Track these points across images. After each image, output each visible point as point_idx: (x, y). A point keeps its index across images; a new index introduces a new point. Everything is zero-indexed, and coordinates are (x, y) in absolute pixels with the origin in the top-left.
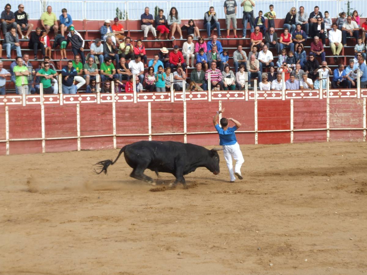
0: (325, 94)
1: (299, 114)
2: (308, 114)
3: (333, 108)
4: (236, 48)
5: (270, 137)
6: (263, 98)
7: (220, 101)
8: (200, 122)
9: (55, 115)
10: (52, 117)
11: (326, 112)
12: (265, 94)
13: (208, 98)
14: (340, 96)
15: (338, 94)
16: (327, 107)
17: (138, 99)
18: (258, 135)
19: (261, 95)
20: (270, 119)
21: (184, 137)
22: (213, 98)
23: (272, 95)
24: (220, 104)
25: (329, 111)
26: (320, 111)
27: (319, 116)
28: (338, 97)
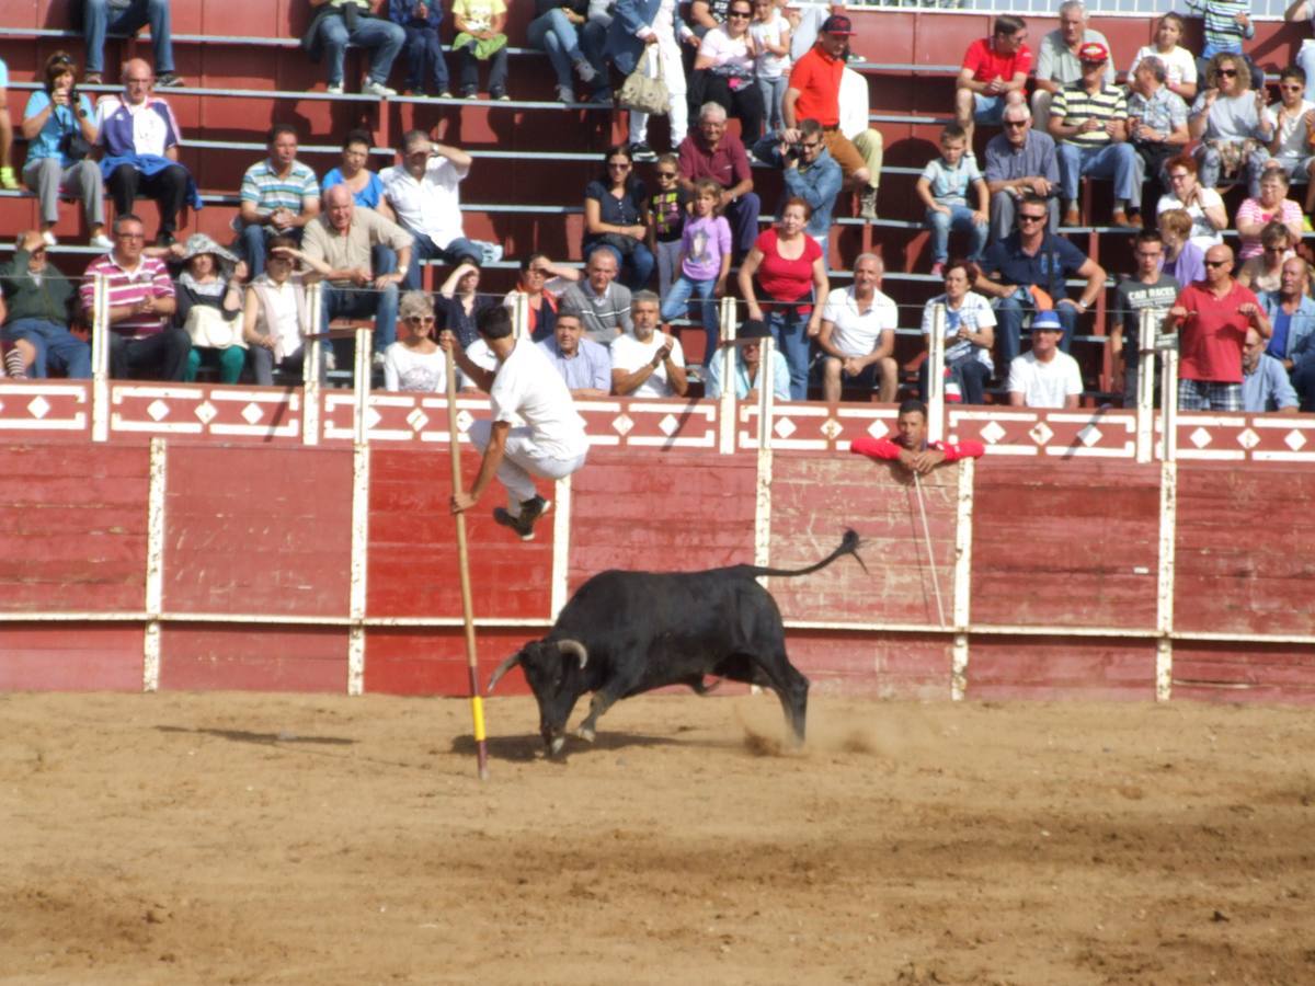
0: (751, 427)
1: (602, 532)
2: (653, 537)
3: (791, 505)
4: (262, 147)
5: (435, 657)
6: (405, 436)
7: (155, 441)
8: (39, 553)
11: (749, 525)
12: (418, 412)
13: (90, 422)
14: (832, 444)
15: (824, 429)
16: (760, 500)
18: (369, 644)
19: (393, 418)
20: (437, 552)
22: (120, 425)
24: (159, 459)
25: (767, 525)
26: (719, 519)
27: (712, 550)
28: (821, 445)
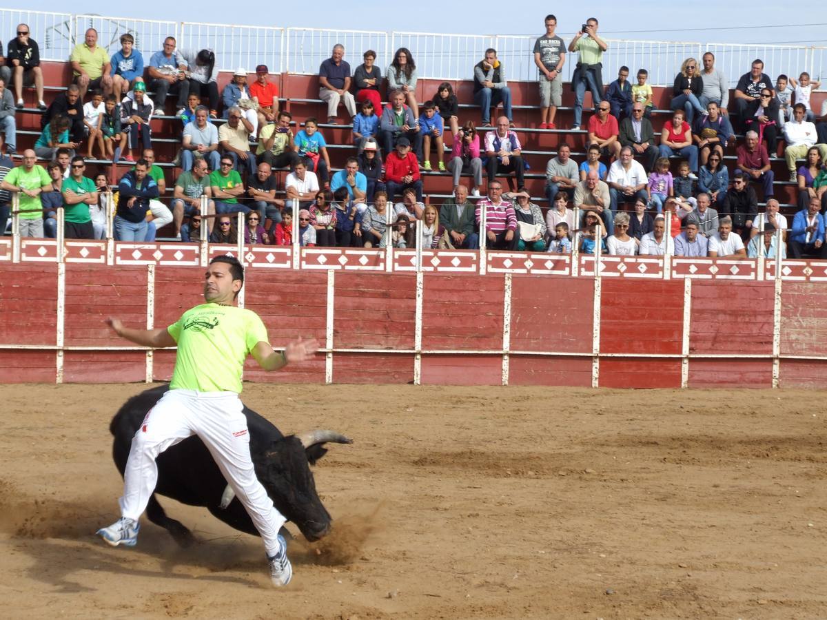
0: (772, 270)
1: (705, 315)
2: (728, 318)
3: (790, 304)
5: (631, 371)
6: (616, 275)
7: (507, 275)
8: (456, 324)
9: (91, 290)
10: (84, 294)
11: (771, 313)
12: (622, 264)
13: (478, 268)
14: (808, 278)
15: (804, 271)
16: (776, 301)
17: (304, 263)
18: (600, 364)
19: (611, 267)
20: (632, 324)
21: (416, 361)
22: (491, 270)
23: (639, 268)
24: (508, 283)
25: (779, 313)
26: (758, 310)
27: (754, 323)
28: (803, 278)
